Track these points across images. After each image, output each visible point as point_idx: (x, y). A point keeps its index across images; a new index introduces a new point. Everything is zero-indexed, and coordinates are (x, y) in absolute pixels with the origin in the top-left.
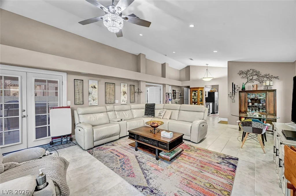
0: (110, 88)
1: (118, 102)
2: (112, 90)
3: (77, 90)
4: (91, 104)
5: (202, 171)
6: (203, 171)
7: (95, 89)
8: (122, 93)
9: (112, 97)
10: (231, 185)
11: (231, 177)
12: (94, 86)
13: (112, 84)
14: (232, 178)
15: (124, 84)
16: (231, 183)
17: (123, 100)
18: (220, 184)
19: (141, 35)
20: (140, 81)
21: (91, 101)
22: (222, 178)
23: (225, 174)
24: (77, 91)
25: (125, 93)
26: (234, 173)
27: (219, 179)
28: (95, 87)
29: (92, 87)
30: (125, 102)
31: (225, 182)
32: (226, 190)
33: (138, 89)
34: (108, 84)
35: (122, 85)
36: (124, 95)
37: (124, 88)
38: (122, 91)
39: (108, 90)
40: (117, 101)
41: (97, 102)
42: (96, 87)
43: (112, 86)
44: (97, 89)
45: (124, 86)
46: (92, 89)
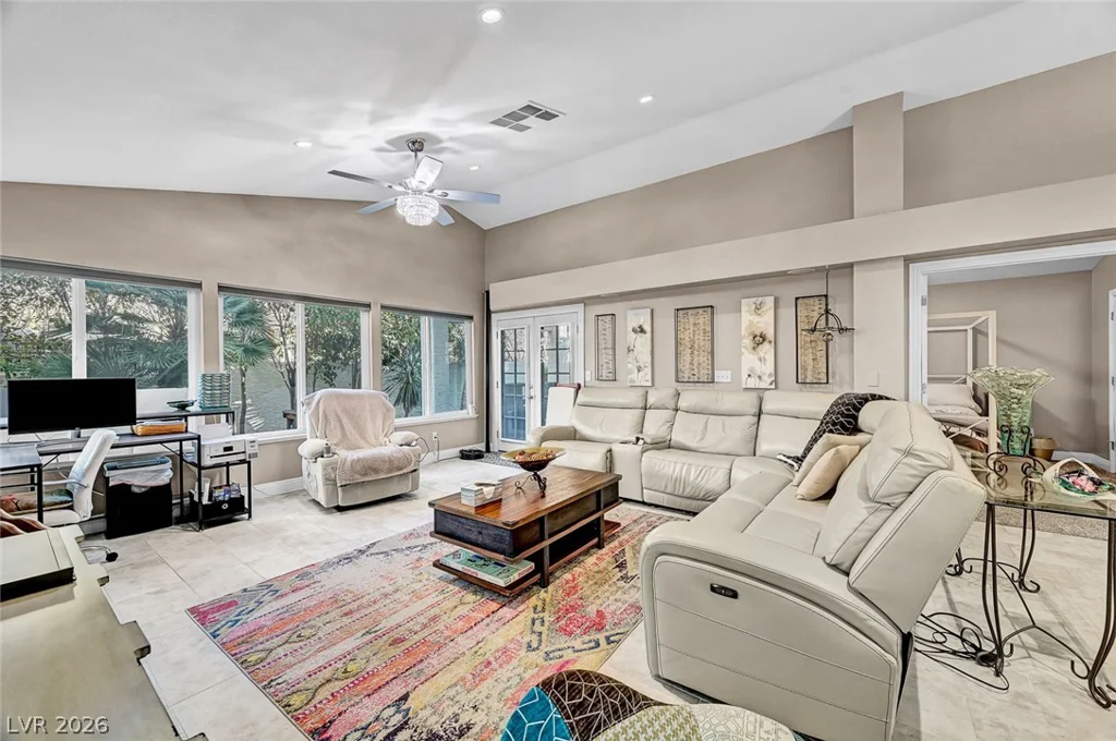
0: (695, 325)
1: (729, 380)
2: (705, 332)
4: (632, 380)
6: (369, 637)
7: (643, 334)
8: (748, 342)
9: (704, 358)
10: (266, 683)
11: (296, 701)
12: (640, 327)
13: (700, 311)
14: (289, 706)
15: (754, 300)
16: (272, 690)
17: (752, 369)
18: (290, 659)
20: (851, 266)
21: (630, 372)
22: (310, 676)
25: (760, 339)
27: (311, 665)
28: (642, 331)
29: (634, 331)
30: (765, 378)
32: (262, 664)
33: (827, 311)
34: (690, 311)
35: (748, 305)
36: (754, 348)
37: (756, 319)
38: (744, 332)
39: (686, 336)
40: (722, 376)
41: (649, 377)
42: (647, 328)
43: (703, 319)
44: (648, 335)
45: (758, 308)
46: (634, 335)
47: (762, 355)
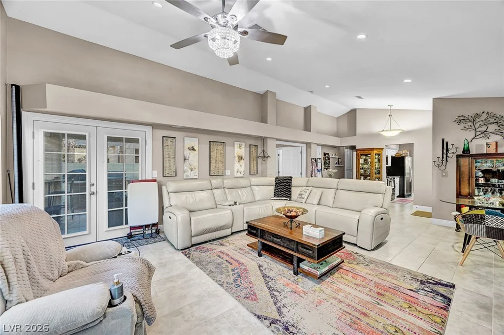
0: (217, 150)
1: (230, 174)
2: (221, 154)
3: (166, 153)
4: (187, 176)
5: (379, 302)
7: (194, 151)
8: (237, 159)
9: (221, 165)
11: (438, 320)
12: (192, 147)
13: (219, 144)
14: (442, 322)
15: (239, 143)
16: (440, 331)
17: (238, 170)
18: (416, 330)
19: (269, 59)
20: (267, 138)
21: (187, 171)
22: (421, 319)
23: (427, 312)
24: (166, 156)
25: (241, 158)
26: (445, 312)
28: (193, 149)
29: (189, 149)
30: (242, 173)
31: (427, 327)
33: (264, 151)
34: (215, 143)
35: (237, 144)
36: (239, 162)
37: (240, 150)
38: (236, 155)
39: (213, 154)
40: (228, 172)
41: (197, 174)
42: (196, 148)
43: (220, 147)
44: (197, 152)
45: (240, 146)
46: (189, 151)
47: (241, 164)
